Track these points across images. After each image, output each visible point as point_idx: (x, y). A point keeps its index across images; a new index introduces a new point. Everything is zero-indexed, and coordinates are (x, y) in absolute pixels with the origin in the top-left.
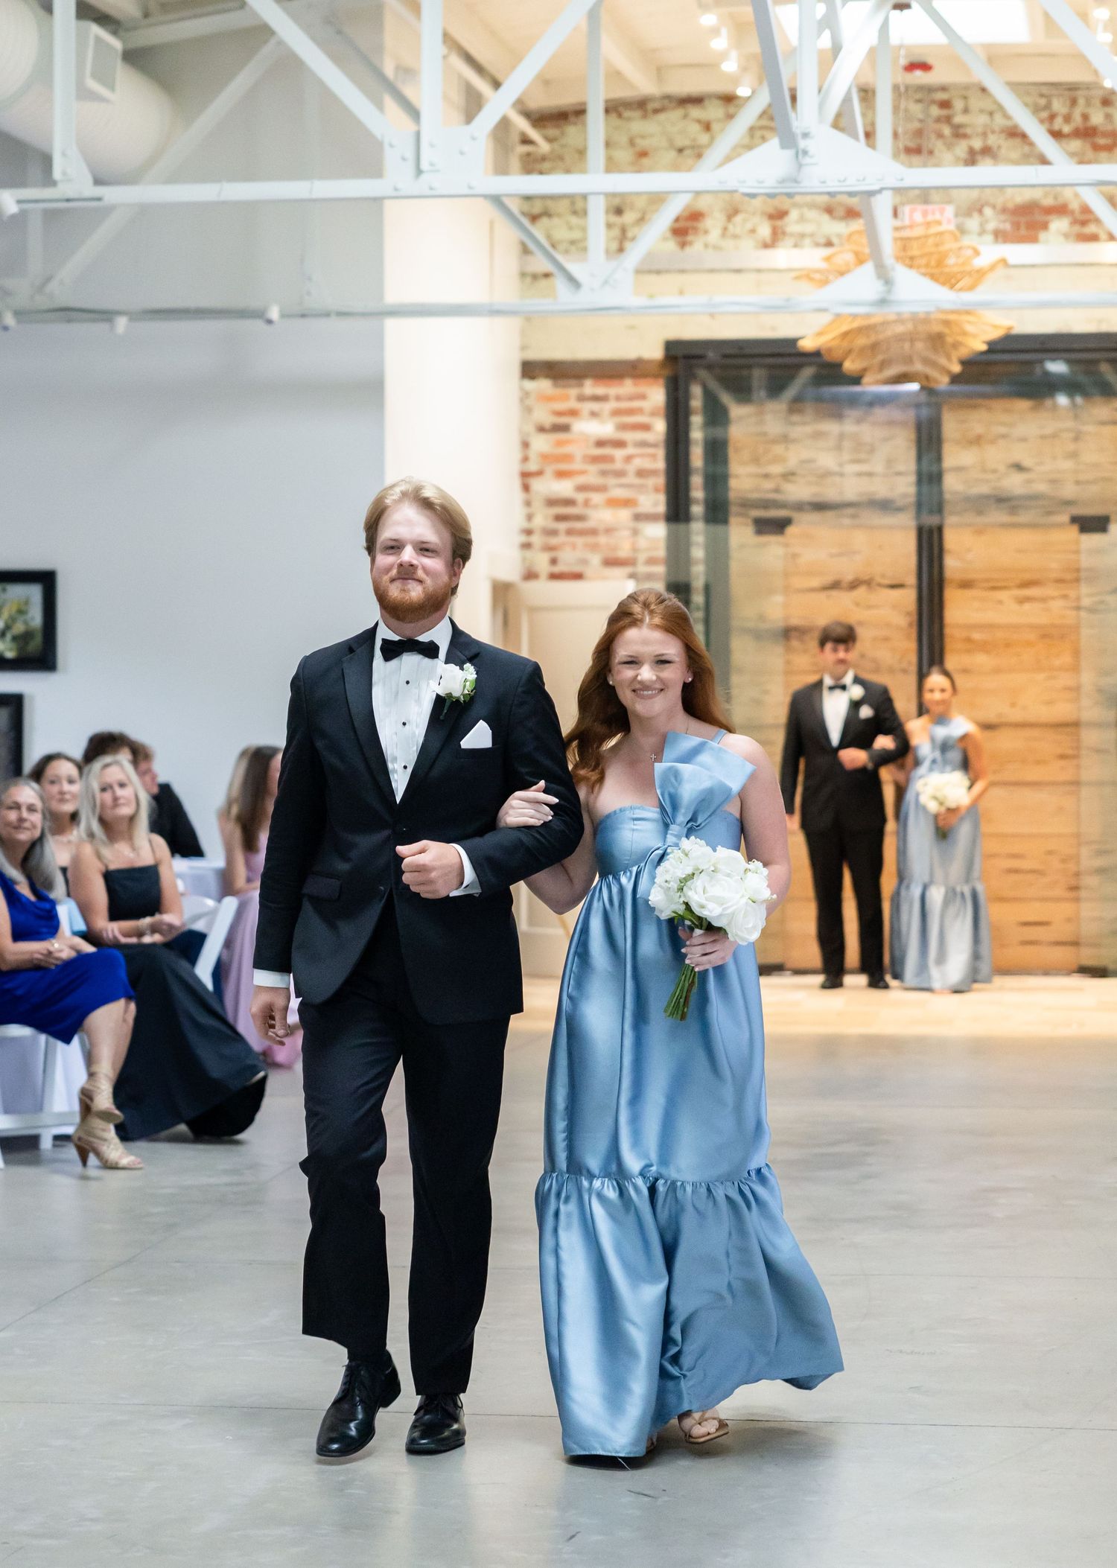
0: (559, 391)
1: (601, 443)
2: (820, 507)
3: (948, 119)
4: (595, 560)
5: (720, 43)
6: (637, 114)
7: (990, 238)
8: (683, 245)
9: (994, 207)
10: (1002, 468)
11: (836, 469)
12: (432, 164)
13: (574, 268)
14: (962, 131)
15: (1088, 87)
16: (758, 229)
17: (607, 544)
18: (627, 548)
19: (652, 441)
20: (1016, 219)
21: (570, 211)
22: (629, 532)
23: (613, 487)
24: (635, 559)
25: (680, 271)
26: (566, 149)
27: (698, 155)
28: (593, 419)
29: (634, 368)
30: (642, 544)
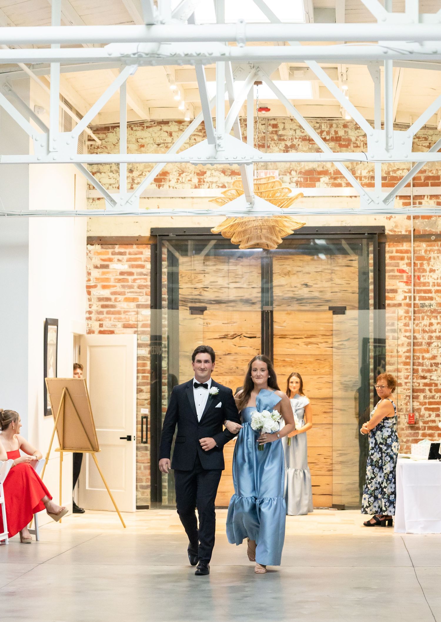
0: (104, 250)
1: (122, 273)
2: (218, 302)
3: (276, 131)
4: (120, 325)
5: (178, 98)
6: (141, 128)
7: (295, 184)
8: (159, 186)
9: (296, 172)
10: (299, 286)
11: (227, 286)
12: (54, 149)
13: (113, 196)
14: (282, 138)
15: (337, 119)
16: (192, 179)
17: (125, 318)
18: (134, 320)
19: (145, 272)
20: (306, 176)
21: (109, 171)
22: (135, 313)
23: (128, 293)
24: (137, 325)
25: (158, 198)
26: (108, 143)
27: (167, 147)
28: (119, 263)
29: (137, 240)
30: (140, 318)
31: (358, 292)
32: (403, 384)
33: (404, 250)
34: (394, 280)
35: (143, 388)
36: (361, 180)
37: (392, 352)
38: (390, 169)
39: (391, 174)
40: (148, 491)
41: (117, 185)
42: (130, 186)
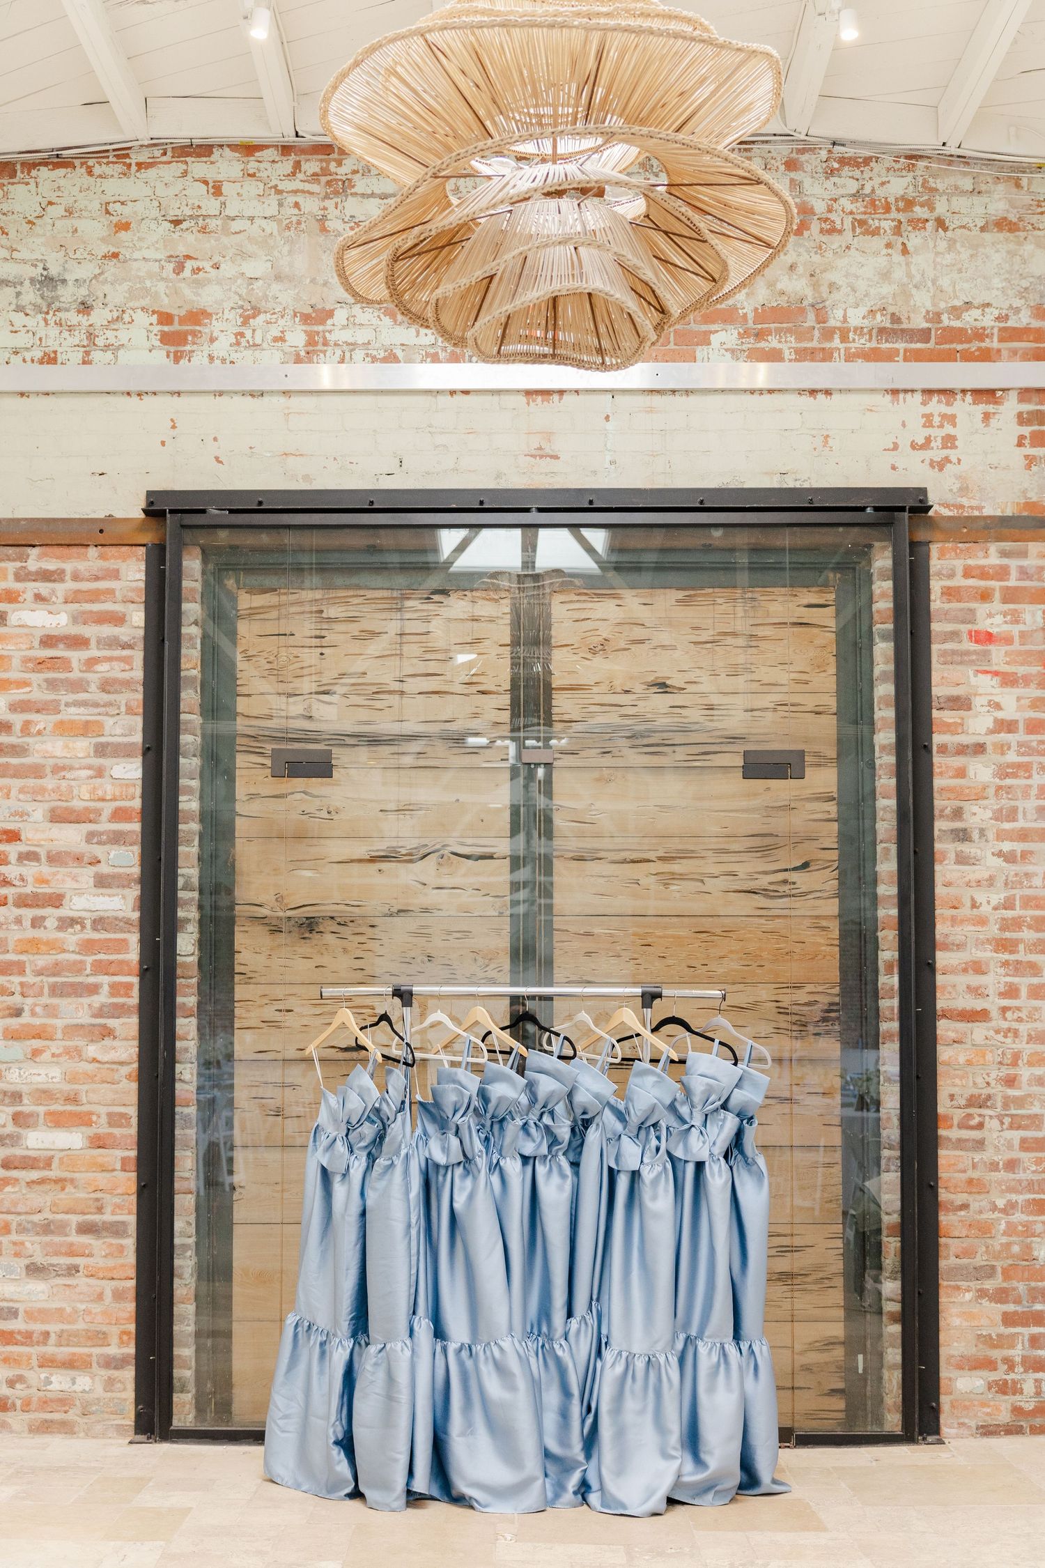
1: (49, 641)
2: (369, 740)
4: (38, 813)
6: (119, 168)
10: (639, 688)
11: (396, 686)
16: (288, 336)
17: (57, 789)
18: (87, 797)
19: (125, 639)
21: (13, 307)
22: (90, 773)
23: (67, 705)
24: (98, 812)
25: (172, 393)
26: (11, 217)
27: (203, 230)
28: (40, 605)
29: (101, 531)
30: (109, 789)
31: (834, 710)
32: (994, 1013)
33: (993, 567)
34: (959, 667)
35: (112, 1023)
36: (844, 339)
37: (956, 908)
38: (942, 305)
39: (946, 321)
40: (128, 1375)
41: (38, 354)
42: (80, 355)
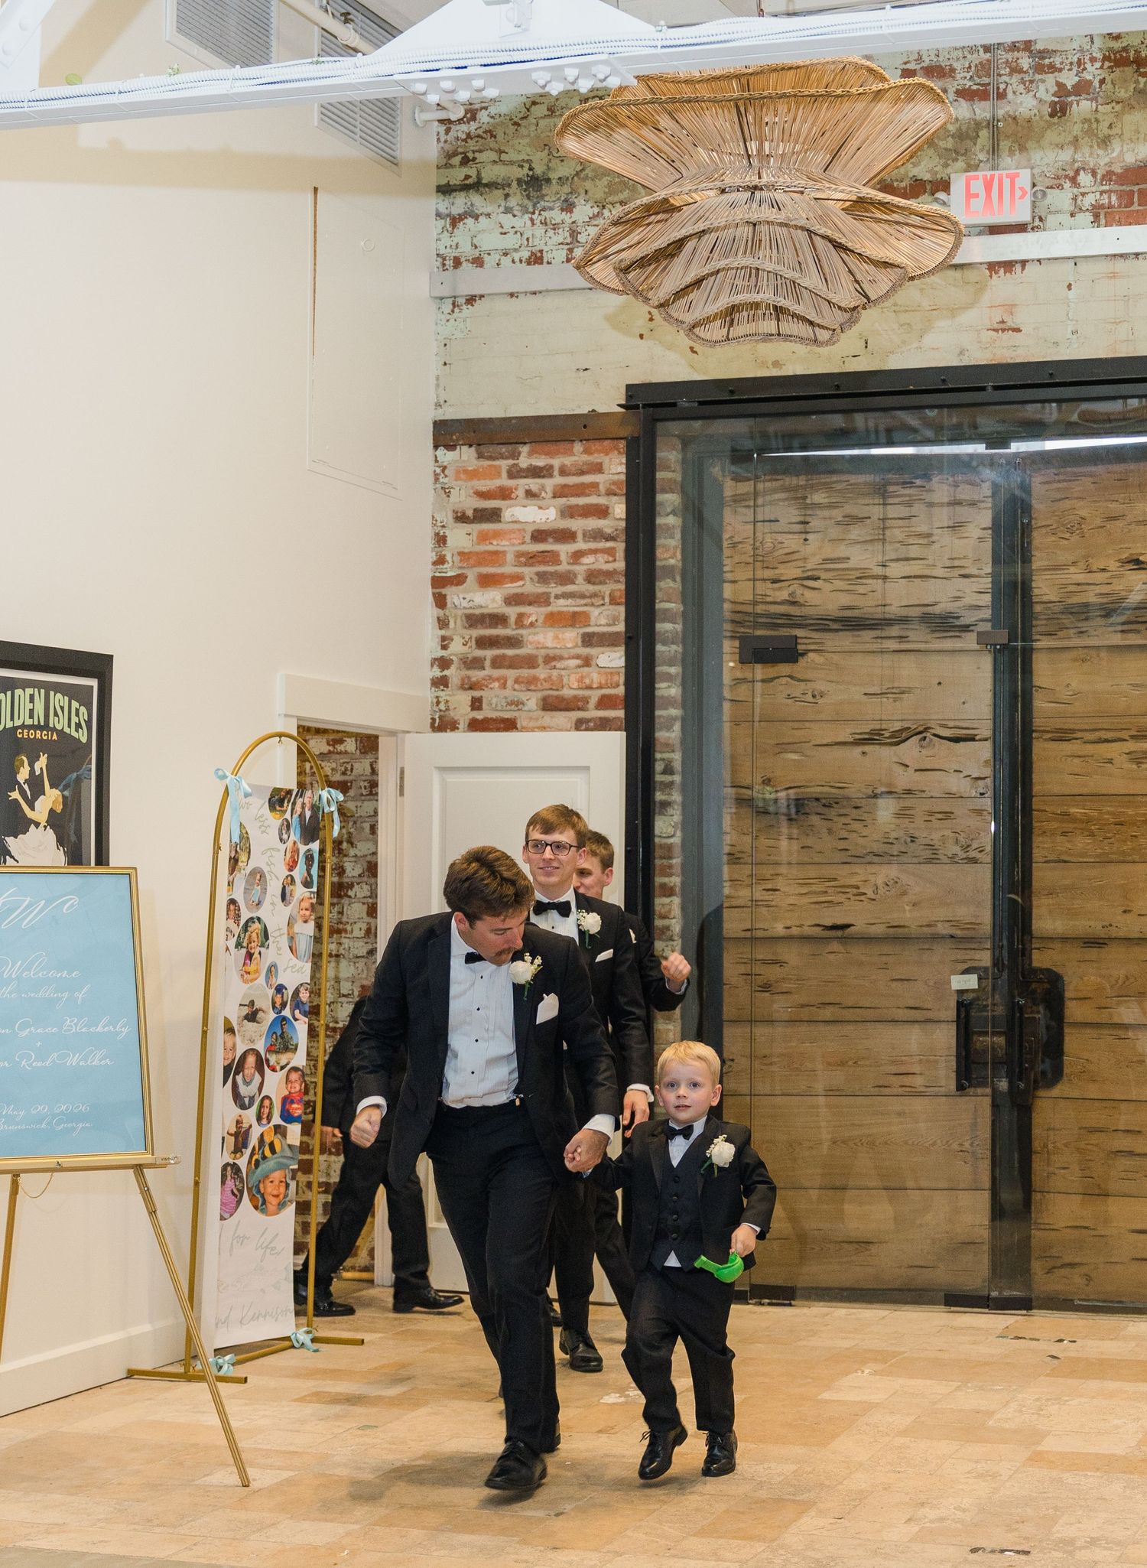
0: (486, 463)
1: (539, 536)
2: (852, 623)
4: (532, 701)
7: (1090, 217)
9: (1094, 173)
10: (1113, 566)
11: (879, 571)
14: (1047, 61)
17: (548, 679)
18: (575, 685)
19: (608, 531)
20: (1124, 188)
21: (502, 209)
22: (578, 662)
23: (557, 597)
24: (586, 700)
26: (498, 120)
28: (530, 501)
29: (585, 427)
30: (595, 677)
41: (526, 254)
42: (565, 252)
